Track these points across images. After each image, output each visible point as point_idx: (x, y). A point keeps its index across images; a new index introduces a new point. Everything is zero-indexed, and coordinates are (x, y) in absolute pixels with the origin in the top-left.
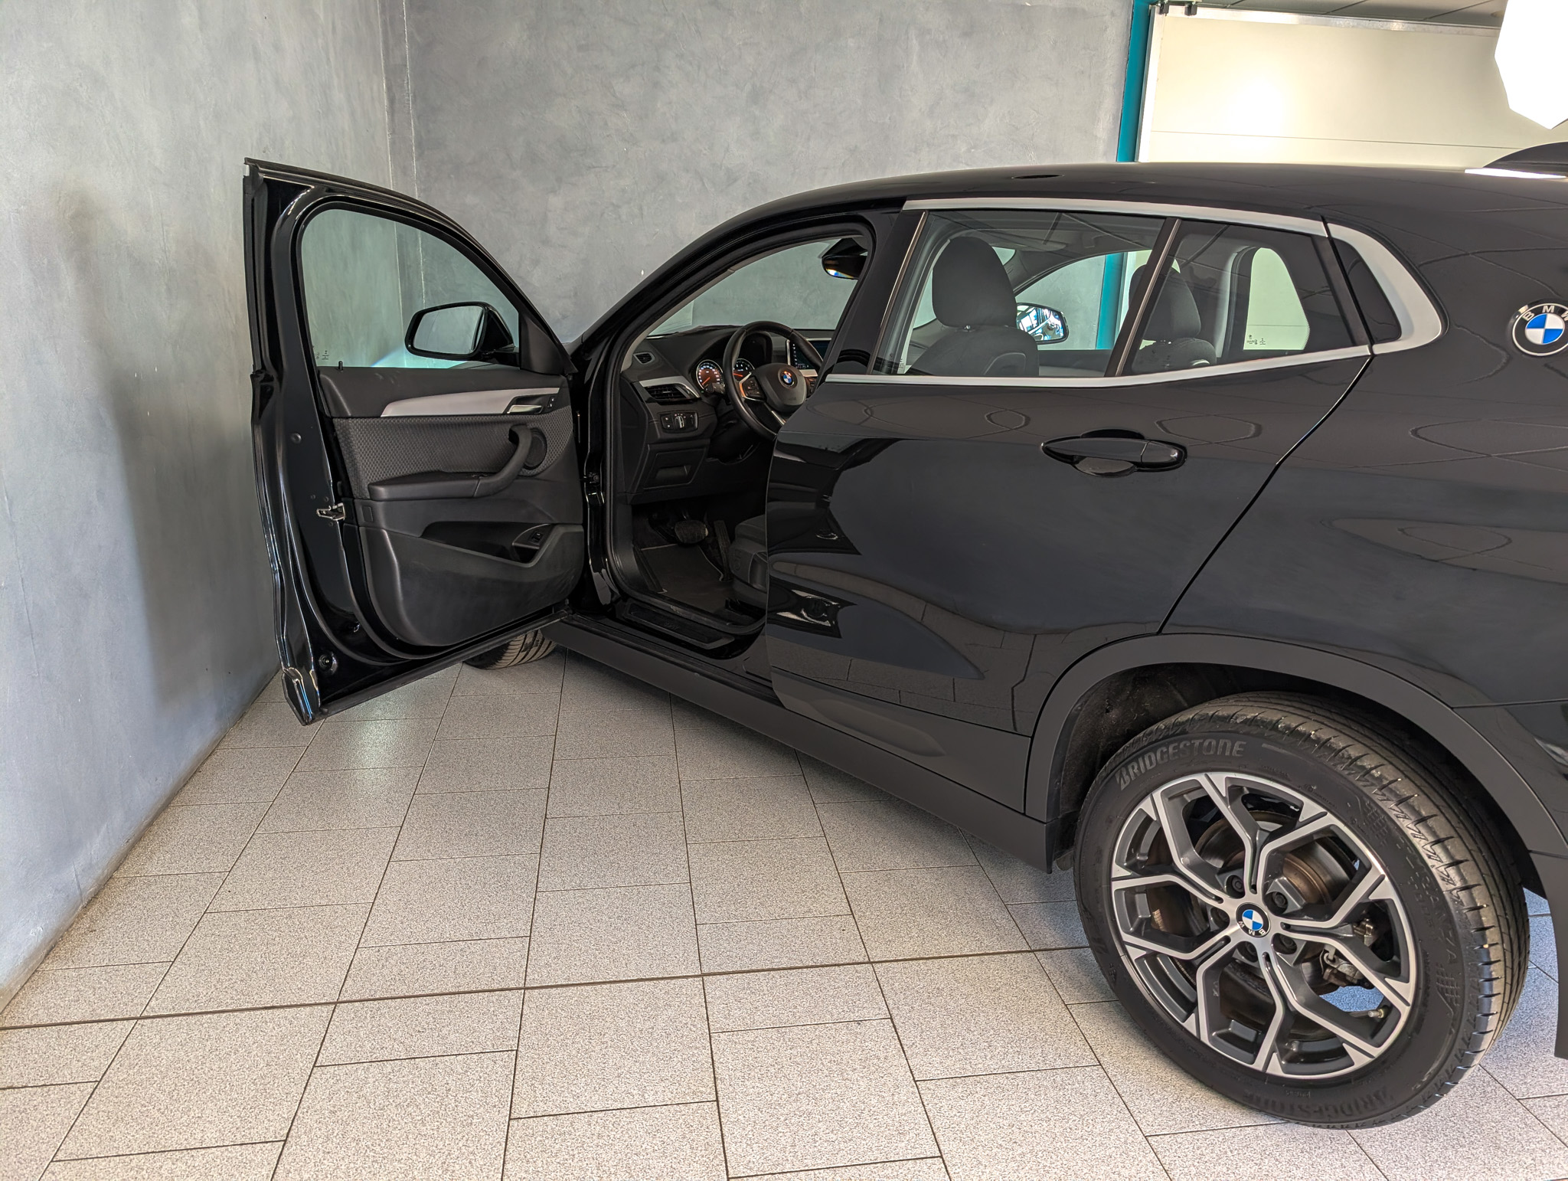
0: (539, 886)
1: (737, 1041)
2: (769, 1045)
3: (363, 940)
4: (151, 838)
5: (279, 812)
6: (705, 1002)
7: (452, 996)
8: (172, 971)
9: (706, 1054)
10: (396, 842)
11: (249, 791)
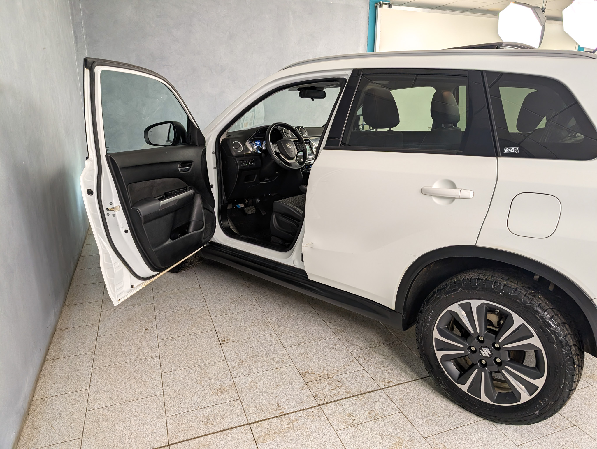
0: (232, 375)
1: (347, 433)
2: (361, 432)
3: (167, 413)
4: (43, 378)
5: (100, 357)
6: (326, 417)
7: (220, 433)
8: (84, 442)
9: (338, 441)
10: (160, 364)
11: (81, 348)
